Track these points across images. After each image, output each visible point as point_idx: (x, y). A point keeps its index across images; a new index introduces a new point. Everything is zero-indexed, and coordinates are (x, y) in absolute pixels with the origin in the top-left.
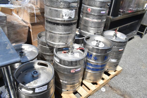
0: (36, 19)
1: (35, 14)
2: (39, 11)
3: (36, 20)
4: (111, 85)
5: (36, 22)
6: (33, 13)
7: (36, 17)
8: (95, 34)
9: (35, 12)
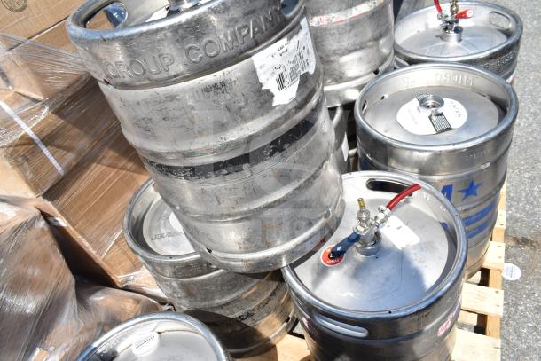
0: (52, 159)
1: (34, 137)
2: (46, 111)
3: (54, 162)
4: (515, 231)
5: (60, 169)
6: (21, 138)
7: (46, 151)
8: (376, 72)
9: (27, 130)
